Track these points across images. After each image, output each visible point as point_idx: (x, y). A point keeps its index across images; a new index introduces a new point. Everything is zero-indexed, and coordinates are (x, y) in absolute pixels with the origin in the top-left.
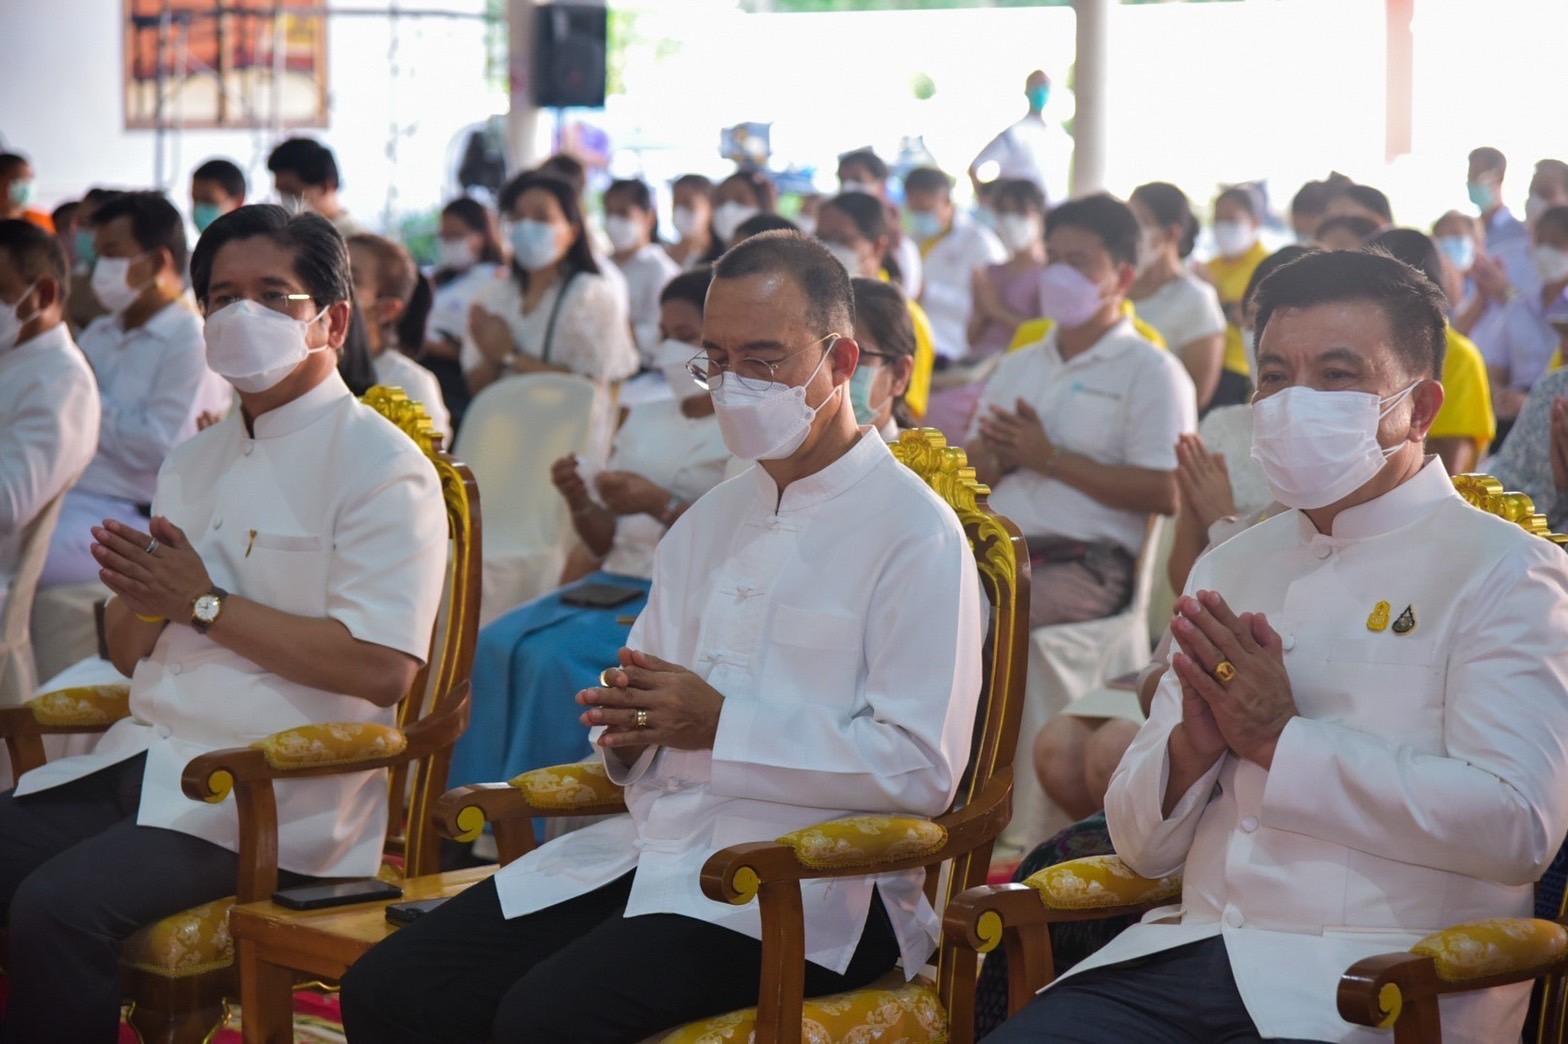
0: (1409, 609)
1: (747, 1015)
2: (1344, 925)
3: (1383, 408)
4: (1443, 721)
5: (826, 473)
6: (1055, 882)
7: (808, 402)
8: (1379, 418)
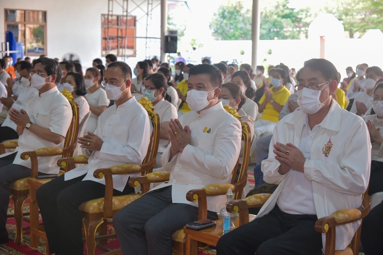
0: (210, 129)
1: (103, 199)
2: (192, 183)
3: (208, 94)
4: (213, 149)
5: (124, 104)
6: (150, 176)
7: (121, 90)
8: (207, 96)
